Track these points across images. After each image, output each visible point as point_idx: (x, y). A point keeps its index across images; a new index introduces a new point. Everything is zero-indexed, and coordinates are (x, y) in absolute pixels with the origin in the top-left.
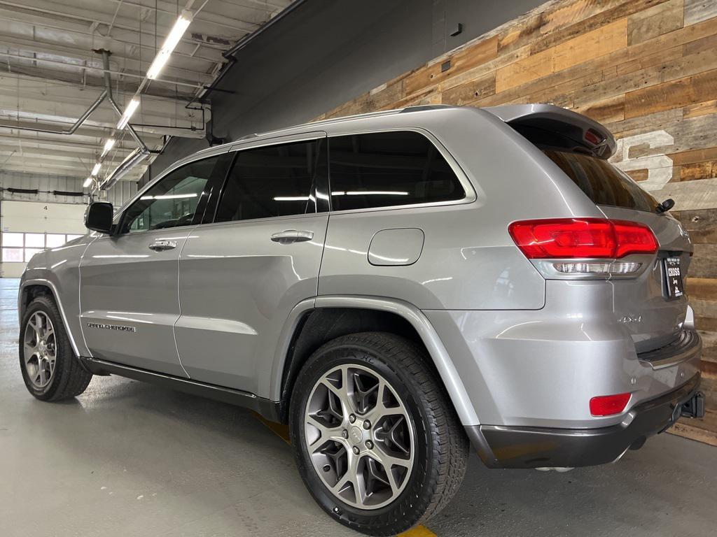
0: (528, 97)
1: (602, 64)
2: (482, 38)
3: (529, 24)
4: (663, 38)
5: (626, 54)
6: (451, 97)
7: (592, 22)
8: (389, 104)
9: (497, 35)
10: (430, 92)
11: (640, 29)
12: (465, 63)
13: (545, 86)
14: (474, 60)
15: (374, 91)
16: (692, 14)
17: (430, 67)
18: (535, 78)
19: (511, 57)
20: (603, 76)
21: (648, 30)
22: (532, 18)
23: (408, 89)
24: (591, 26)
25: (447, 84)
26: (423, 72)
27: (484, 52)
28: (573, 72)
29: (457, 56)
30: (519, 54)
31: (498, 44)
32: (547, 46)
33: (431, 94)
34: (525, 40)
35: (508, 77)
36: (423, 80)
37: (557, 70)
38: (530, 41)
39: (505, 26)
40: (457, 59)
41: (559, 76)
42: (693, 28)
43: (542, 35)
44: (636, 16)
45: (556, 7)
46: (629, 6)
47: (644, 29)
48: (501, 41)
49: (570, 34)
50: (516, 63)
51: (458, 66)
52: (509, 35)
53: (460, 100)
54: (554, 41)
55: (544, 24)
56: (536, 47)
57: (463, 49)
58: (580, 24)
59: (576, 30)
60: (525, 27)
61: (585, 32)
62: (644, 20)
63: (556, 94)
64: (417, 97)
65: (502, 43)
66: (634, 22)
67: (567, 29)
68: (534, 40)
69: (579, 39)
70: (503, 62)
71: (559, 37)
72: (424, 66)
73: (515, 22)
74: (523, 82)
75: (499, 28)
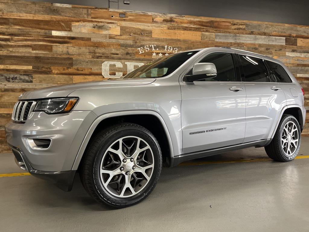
0: (167, 43)
1: (193, 42)
2: (144, 13)
3: (167, 18)
4: (210, 42)
5: (200, 42)
6: (126, 30)
7: (190, 28)
8: (75, 17)
9: (152, 15)
10: (111, 23)
11: (204, 37)
12: (134, 19)
13: (174, 42)
14: (140, 20)
15: (58, 5)
16: (217, 39)
17: (111, 12)
18: (169, 38)
19: (159, 27)
20: (194, 46)
21: (206, 38)
22: (168, 16)
23: (93, 16)
24: (190, 29)
25: (124, 24)
26: (105, 12)
27: (146, 19)
28: (185, 41)
29: (129, 14)
30: (162, 27)
31: (153, 19)
32: (175, 29)
33: (112, 24)
34: (165, 23)
35: (158, 33)
36: (106, 15)
37: (178, 38)
38: (167, 24)
39: (156, 14)
40: (129, 15)
41: (179, 40)
42: (217, 42)
43: (173, 25)
44: (203, 33)
45: (177, 18)
46: (201, 29)
47: (205, 37)
48: (154, 18)
49: (183, 29)
50: (162, 30)
51: (130, 19)
52: (158, 18)
53: (132, 33)
54: (177, 29)
55: (174, 21)
56: (170, 27)
57: (133, 13)
58: (186, 27)
59: (185, 29)
60: (165, 19)
61: (188, 30)
62: (205, 35)
63: (178, 46)
64: (101, 22)
65: (155, 19)
66: (202, 34)
67: (182, 27)
68: (169, 24)
69: (186, 32)
70: (155, 26)
71: (179, 28)
72: (106, 9)
73: (161, 15)
74: (165, 37)
75: (153, 13)
